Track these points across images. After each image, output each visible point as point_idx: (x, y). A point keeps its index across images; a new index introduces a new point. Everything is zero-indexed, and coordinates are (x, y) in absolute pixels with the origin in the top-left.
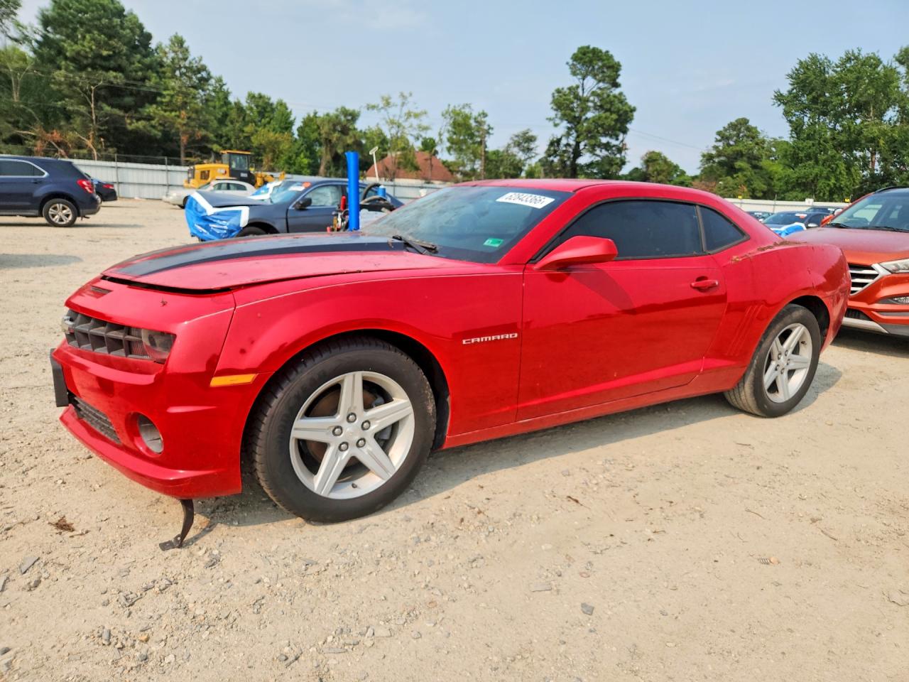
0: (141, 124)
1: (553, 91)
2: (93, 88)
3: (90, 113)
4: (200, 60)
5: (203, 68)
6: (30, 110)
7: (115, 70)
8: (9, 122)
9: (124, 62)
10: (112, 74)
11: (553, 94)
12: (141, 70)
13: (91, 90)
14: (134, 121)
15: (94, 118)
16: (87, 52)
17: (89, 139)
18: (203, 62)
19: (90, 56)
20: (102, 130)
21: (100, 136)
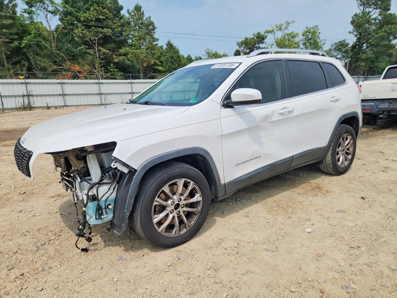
0: (121, 58)
1: (352, 16)
2: (96, 38)
3: (95, 53)
4: (150, 19)
5: (152, 24)
6: (63, 55)
7: (107, 28)
8: (51, 62)
9: (110, 22)
10: (105, 30)
11: (353, 17)
12: (120, 26)
13: (95, 40)
14: (118, 57)
15: (97, 56)
16: (92, 18)
17: (95, 69)
18: (151, 19)
19: (94, 20)
20: (103, 63)
21: (102, 67)
